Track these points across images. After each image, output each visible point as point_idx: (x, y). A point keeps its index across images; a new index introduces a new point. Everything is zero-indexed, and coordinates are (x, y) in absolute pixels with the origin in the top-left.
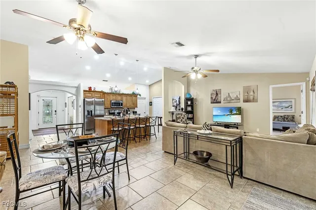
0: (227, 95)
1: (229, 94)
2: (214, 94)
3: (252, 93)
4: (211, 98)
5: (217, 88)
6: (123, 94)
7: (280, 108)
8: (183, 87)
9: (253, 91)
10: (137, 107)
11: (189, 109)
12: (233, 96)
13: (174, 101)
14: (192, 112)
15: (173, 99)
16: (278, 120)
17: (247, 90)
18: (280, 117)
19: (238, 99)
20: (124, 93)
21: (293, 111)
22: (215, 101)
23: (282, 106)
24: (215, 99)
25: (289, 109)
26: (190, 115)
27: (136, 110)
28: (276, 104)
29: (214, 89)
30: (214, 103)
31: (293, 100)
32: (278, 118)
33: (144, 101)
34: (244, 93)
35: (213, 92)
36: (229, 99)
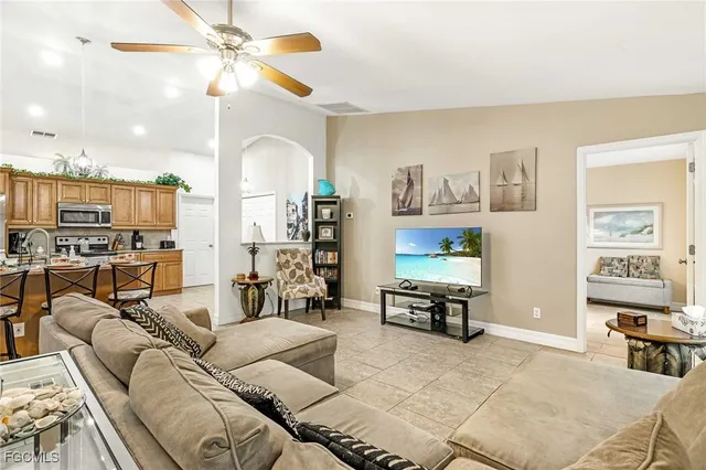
0: (441, 185)
1: (446, 181)
2: (400, 182)
3: (517, 179)
4: (395, 196)
5: (411, 161)
6: (113, 182)
7: (617, 235)
8: (311, 159)
9: (523, 170)
10: (174, 227)
11: (326, 234)
12: (459, 188)
13: (290, 209)
14: (335, 245)
15: (288, 203)
16: (611, 273)
17: (502, 166)
18: (615, 262)
19: (472, 199)
20: (118, 177)
21: (656, 243)
22: (405, 208)
23: (624, 228)
24: (404, 202)
25: (644, 236)
26: (330, 255)
27: (174, 236)
28: (606, 220)
29: (403, 167)
30: (401, 214)
31: (656, 210)
32: (609, 265)
33: (209, 207)
34: (493, 178)
35: (400, 178)
36: (445, 200)
